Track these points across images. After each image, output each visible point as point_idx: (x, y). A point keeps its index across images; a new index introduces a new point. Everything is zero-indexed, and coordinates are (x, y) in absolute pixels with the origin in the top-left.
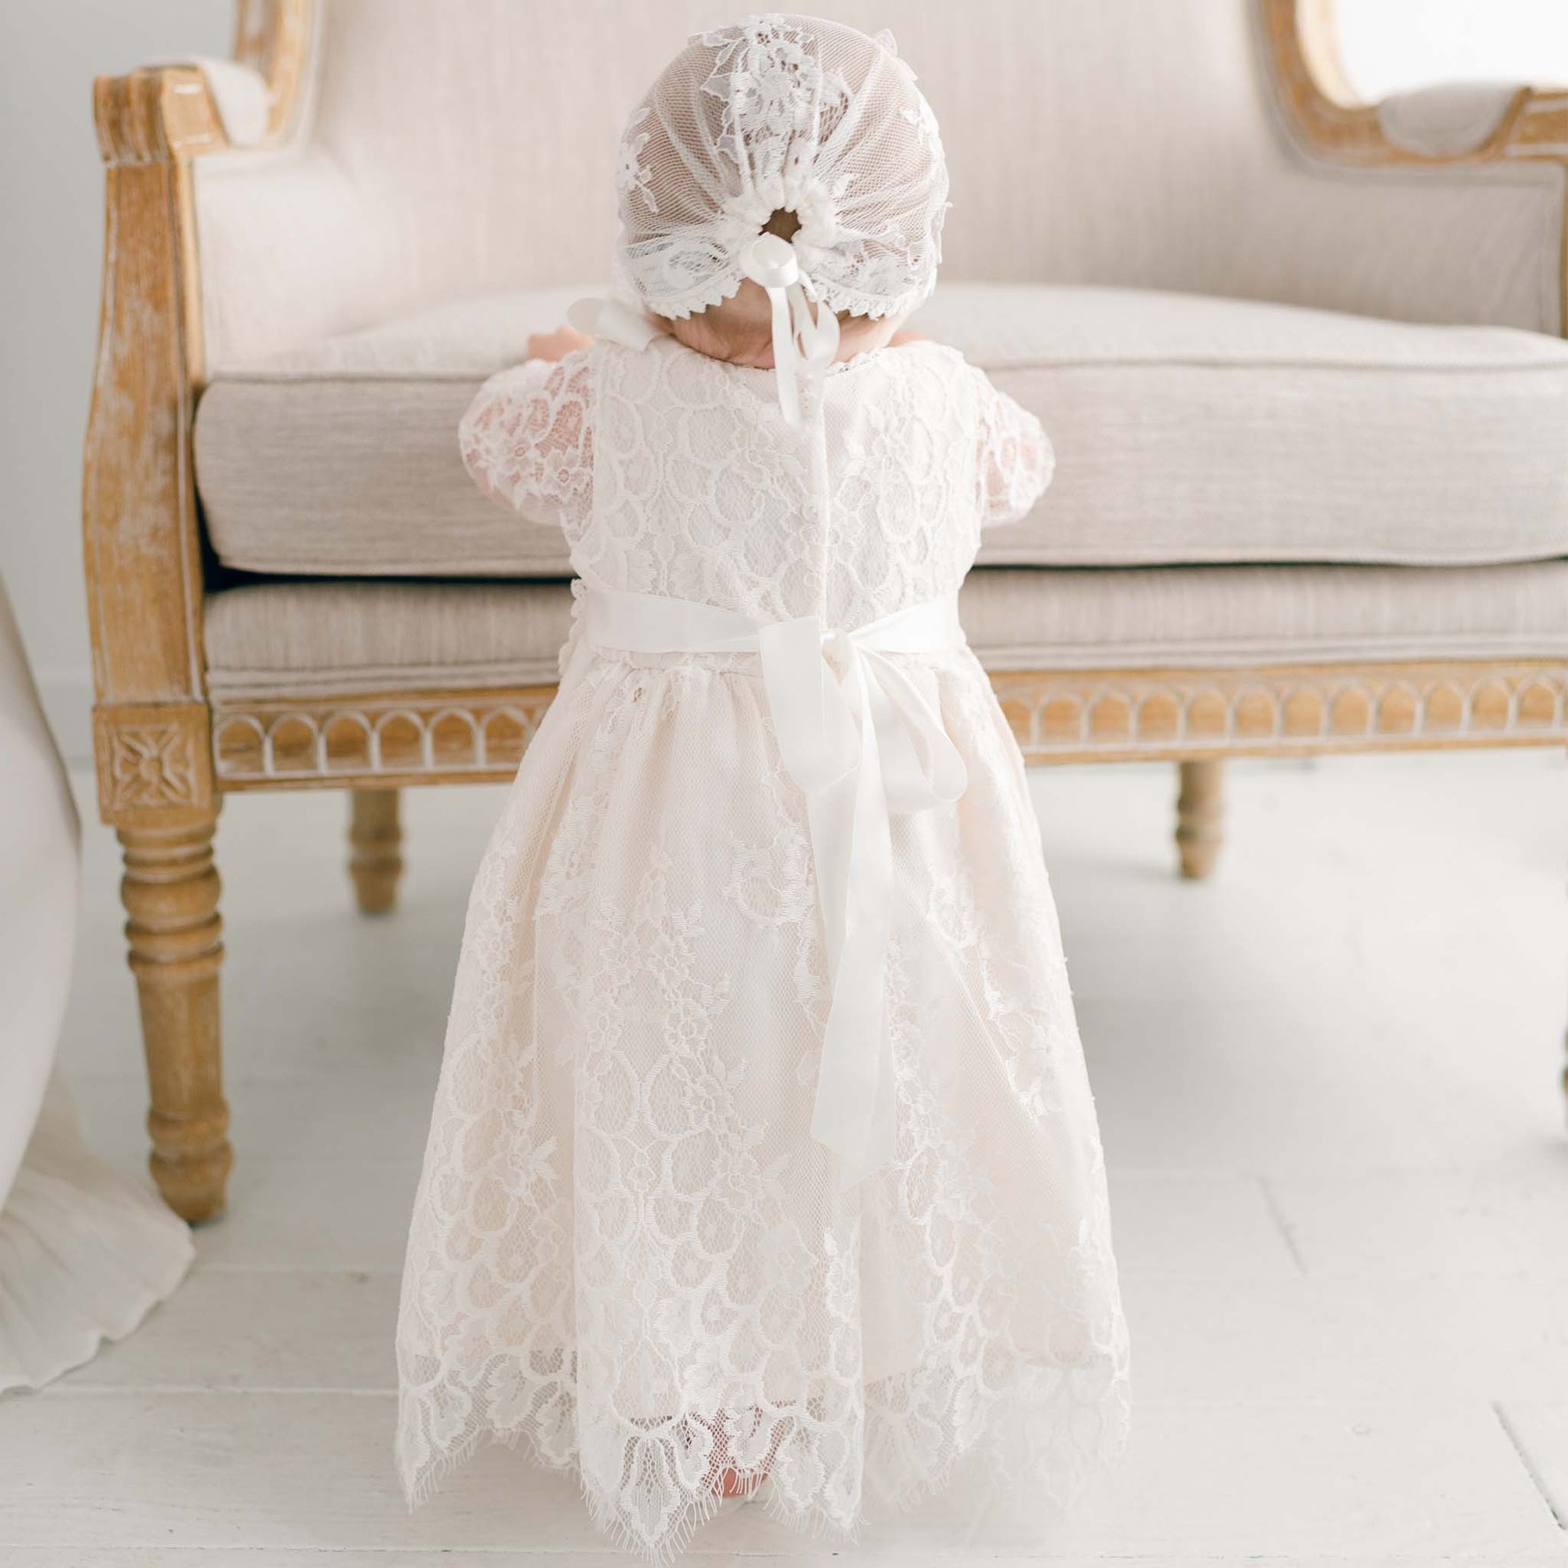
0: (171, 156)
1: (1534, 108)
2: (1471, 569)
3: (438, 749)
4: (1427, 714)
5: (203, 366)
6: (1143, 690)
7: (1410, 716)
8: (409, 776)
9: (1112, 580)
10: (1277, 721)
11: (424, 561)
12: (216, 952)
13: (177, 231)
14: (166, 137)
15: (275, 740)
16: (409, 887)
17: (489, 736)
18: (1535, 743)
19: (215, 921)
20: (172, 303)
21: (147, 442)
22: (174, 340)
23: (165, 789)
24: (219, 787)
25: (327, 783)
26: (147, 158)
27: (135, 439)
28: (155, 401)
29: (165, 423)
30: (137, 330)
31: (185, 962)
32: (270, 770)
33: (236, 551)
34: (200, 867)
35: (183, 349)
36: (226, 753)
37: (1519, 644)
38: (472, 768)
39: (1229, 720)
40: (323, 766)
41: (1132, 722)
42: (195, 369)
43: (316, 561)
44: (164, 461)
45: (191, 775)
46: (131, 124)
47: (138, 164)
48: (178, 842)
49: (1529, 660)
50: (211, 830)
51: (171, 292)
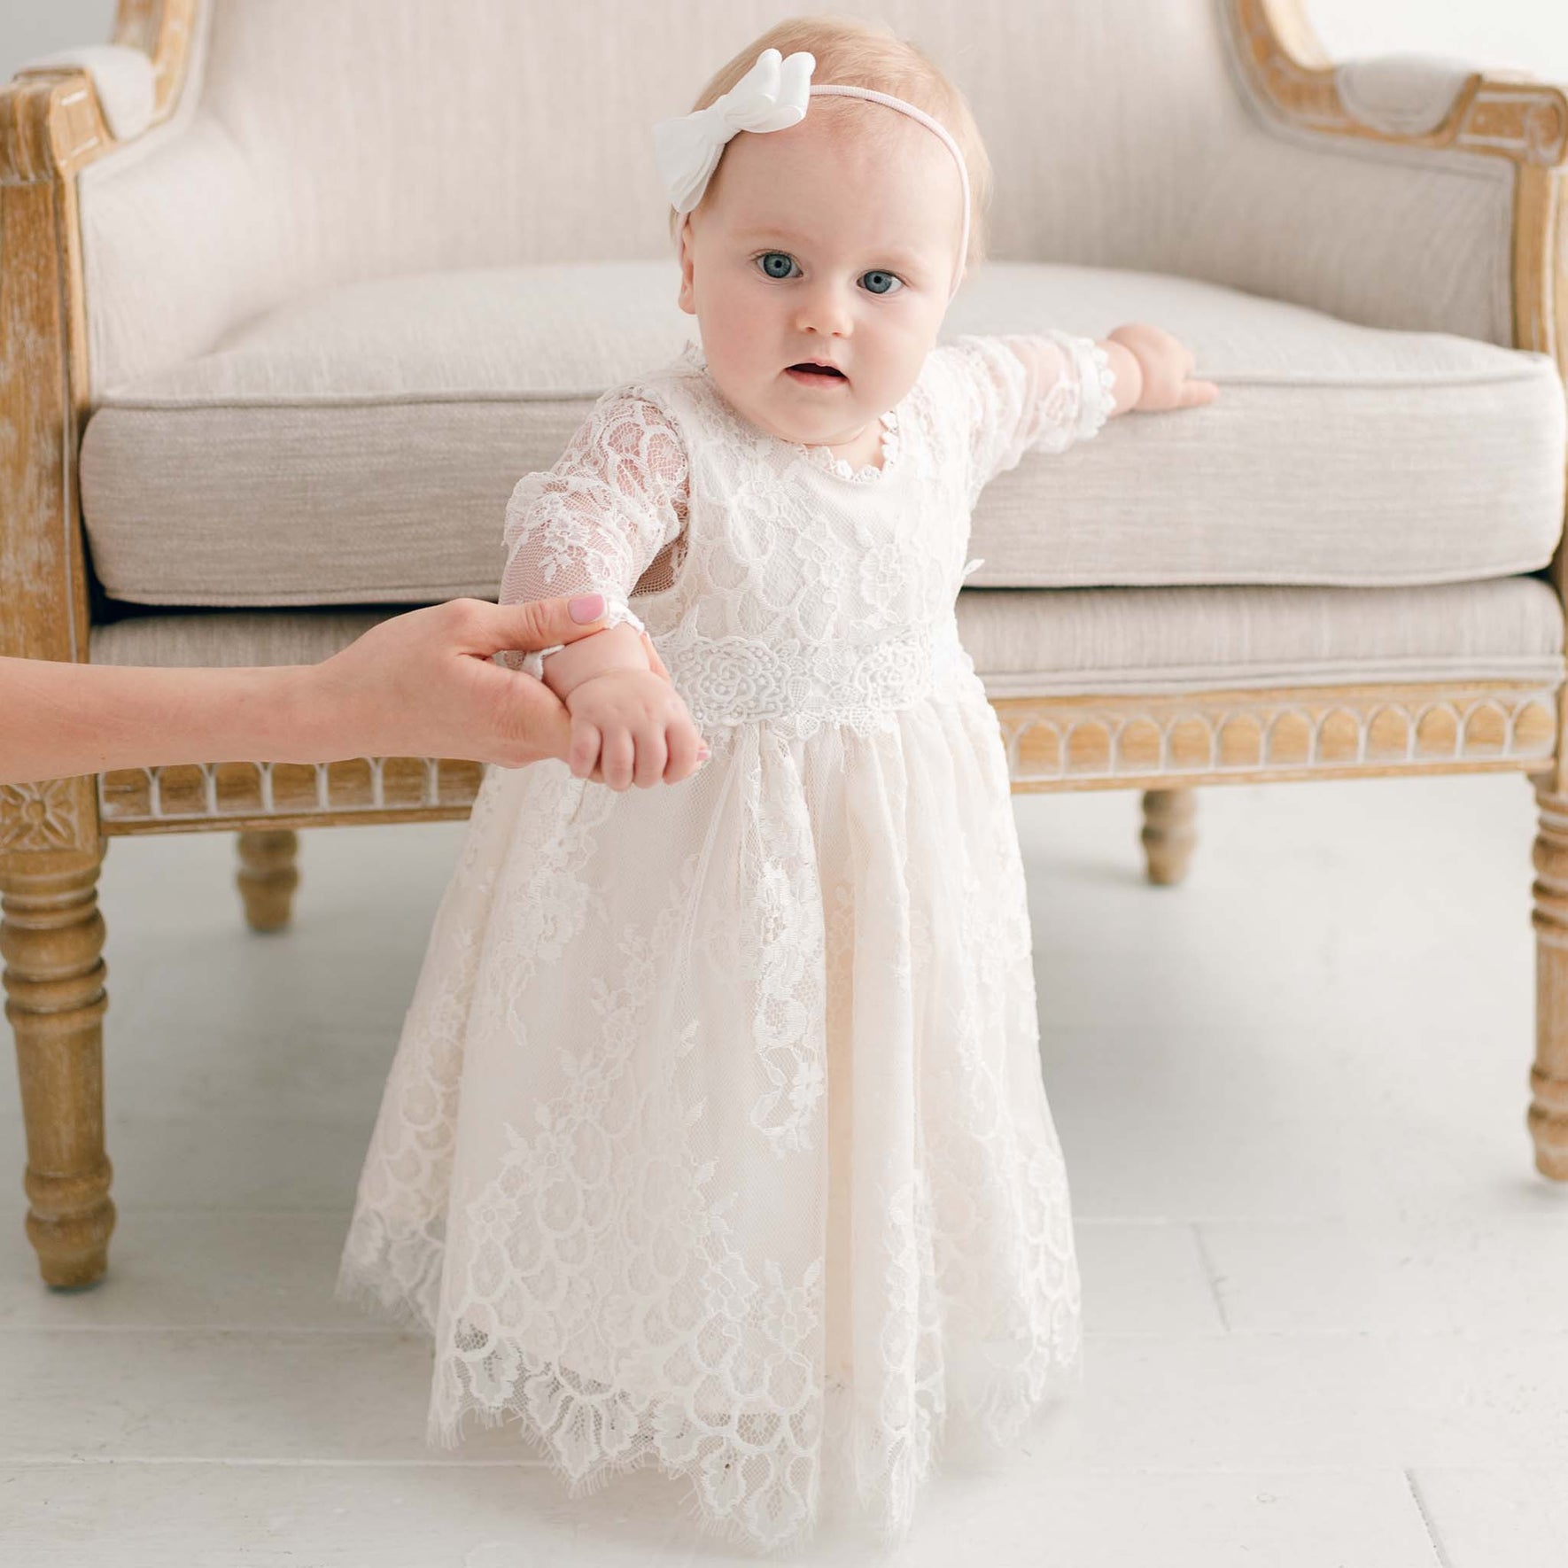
0: (57, 175)
1: (1484, 97)
2: (1415, 590)
3: (332, 788)
4: (1369, 738)
5: (89, 388)
6: (1075, 718)
7: (1353, 742)
8: (303, 816)
9: (1038, 604)
10: (1214, 750)
11: (319, 592)
12: (98, 1002)
13: (63, 250)
14: (52, 158)
15: (162, 780)
16: (304, 902)
17: (386, 775)
18: (1484, 768)
19: (99, 968)
20: (57, 327)
21: (31, 471)
22: (59, 365)
23: (47, 833)
24: (104, 830)
25: (218, 825)
26: (32, 177)
27: (19, 469)
28: (40, 428)
29: (48, 452)
30: (20, 355)
31: (65, 1012)
32: (157, 811)
33: (125, 583)
34: (82, 913)
35: (68, 373)
36: (111, 796)
37: (1465, 667)
38: (371, 807)
39: (1163, 749)
40: (213, 807)
41: (1062, 753)
42: (80, 392)
43: (207, 593)
44: (48, 493)
45: (73, 818)
46: (17, 147)
47: (24, 184)
48: (59, 888)
49: (1478, 683)
50: (96, 874)
51: (56, 314)
